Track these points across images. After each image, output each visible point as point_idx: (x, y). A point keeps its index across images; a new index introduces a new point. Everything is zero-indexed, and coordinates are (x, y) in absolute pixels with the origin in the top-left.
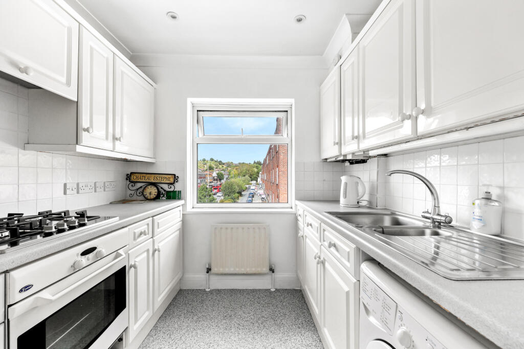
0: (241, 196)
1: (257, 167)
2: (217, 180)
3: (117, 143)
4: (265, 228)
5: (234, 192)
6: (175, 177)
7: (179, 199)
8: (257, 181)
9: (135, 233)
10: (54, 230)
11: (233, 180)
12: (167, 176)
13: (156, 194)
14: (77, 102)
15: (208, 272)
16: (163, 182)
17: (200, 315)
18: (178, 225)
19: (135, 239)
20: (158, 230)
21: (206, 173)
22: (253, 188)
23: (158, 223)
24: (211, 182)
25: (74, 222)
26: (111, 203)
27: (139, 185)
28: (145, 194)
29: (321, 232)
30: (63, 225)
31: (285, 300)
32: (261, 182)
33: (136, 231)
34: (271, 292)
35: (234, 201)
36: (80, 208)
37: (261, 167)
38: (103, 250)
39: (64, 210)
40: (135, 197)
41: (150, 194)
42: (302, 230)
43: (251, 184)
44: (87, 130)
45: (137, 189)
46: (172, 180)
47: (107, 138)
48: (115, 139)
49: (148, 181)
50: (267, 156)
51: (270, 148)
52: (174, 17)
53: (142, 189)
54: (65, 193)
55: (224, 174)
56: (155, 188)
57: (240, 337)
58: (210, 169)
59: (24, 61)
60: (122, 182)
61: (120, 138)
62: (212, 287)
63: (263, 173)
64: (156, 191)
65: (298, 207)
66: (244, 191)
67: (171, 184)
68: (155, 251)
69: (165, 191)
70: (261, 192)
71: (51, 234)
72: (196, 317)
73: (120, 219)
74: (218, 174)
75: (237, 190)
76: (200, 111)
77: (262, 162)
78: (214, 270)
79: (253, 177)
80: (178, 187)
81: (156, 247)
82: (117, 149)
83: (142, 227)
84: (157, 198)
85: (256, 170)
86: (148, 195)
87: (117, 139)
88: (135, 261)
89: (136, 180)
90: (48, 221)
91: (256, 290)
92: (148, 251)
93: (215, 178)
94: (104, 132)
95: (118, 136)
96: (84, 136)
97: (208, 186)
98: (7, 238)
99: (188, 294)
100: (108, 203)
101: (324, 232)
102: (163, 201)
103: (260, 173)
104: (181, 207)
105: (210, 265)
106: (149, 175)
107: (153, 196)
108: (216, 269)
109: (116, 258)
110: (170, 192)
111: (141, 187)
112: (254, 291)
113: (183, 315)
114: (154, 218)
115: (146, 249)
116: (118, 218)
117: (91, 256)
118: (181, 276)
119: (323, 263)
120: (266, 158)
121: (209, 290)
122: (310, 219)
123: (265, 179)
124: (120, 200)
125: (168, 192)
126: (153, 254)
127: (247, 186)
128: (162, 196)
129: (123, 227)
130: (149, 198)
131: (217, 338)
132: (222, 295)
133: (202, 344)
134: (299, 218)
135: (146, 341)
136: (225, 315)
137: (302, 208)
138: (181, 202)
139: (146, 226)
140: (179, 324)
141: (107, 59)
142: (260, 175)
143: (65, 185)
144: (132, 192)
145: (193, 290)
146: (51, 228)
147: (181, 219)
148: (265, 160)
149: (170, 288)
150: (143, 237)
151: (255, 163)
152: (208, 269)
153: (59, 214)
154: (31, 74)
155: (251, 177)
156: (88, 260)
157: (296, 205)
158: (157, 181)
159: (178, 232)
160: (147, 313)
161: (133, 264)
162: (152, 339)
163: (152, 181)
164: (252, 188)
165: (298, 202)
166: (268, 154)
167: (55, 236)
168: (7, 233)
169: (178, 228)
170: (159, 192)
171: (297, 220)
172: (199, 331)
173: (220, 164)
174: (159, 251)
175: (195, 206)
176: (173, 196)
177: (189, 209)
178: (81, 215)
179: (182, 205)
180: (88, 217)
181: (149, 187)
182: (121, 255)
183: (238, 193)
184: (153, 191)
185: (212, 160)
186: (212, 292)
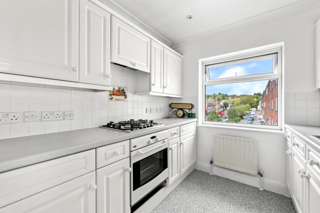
0: (242, 119)
1: (257, 98)
2: (223, 107)
3: (165, 89)
4: (254, 142)
5: (237, 116)
6: (192, 105)
7: (194, 118)
8: (257, 108)
9: (171, 133)
10: (143, 127)
11: (236, 107)
12: (188, 105)
13: (183, 114)
14: (150, 73)
15: (211, 163)
16: (186, 108)
17: (205, 186)
18: (194, 132)
19: (171, 136)
20: (183, 133)
21: (215, 103)
22: (254, 113)
23: (183, 130)
24: (219, 109)
25: (149, 124)
26: (163, 118)
27: (175, 109)
28: (177, 114)
29: (306, 152)
30: (145, 125)
31: (272, 200)
32: (261, 109)
33: (172, 132)
34: (259, 190)
35: (236, 121)
36: (151, 119)
37: (260, 97)
38: (159, 138)
39: (146, 119)
40: (173, 116)
41: (180, 114)
42: (291, 149)
43: (251, 110)
44: (153, 85)
45: (174, 112)
46: (190, 107)
47: (161, 88)
48: (164, 87)
49: (178, 107)
50: (266, 89)
51: (270, 82)
52: (190, 18)
53: (176, 112)
54: (146, 113)
55: (228, 103)
56: (182, 111)
57: (230, 209)
58: (219, 100)
59: (134, 61)
60: (167, 108)
61: (166, 87)
62: (214, 174)
63: (263, 102)
64: (183, 113)
65: (287, 130)
66: (245, 115)
67: (190, 109)
68: (181, 144)
69: (187, 113)
70: (261, 117)
71: (141, 128)
72: (203, 186)
73: (165, 125)
74: (224, 103)
75: (239, 114)
76: (207, 65)
77: (262, 94)
78: (215, 163)
79: (253, 105)
80: (193, 111)
81: (181, 142)
82: (165, 92)
83: (174, 130)
84: (183, 117)
85: (256, 100)
86: (179, 115)
87: (165, 87)
88: (172, 147)
89: (173, 107)
90: (141, 123)
91: (246, 185)
92: (177, 143)
93: (222, 106)
94: (159, 85)
95: (165, 86)
96: (152, 87)
97: (217, 112)
98: (130, 128)
99: (199, 173)
100: (162, 118)
101: (308, 152)
102: (186, 118)
103: (260, 102)
104: (195, 122)
105: (212, 159)
106: (179, 105)
107: (181, 116)
108: (216, 163)
109: (163, 143)
110: (190, 114)
111: (176, 111)
112: (244, 185)
113: (195, 183)
114: (181, 126)
115: (177, 142)
116: (164, 125)
117: (154, 139)
118: (195, 161)
119: (308, 178)
120: (266, 90)
121: (212, 174)
122: (297, 140)
123: (265, 106)
124: (166, 117)
125: (188, 114)
126: (180, 145)
127: (248, 112)
128: (185, 116)
129: (166, 129)
130: (179, 116)
131: (214, 203)
132: (220, 180)
133: (205, 202)
134: (288, 138)
135: (177, 188)
136: (221, 192)
137: (290, 130)
138: (195, 120)
139: (177, 130)
140: (193, 187)
141: (161, 50)
142: (260, 104)
143: (146, 109)
144: (172, 113)
145: (202, 172)
146: (141, 126)
147: (195, 129)
148: (265, 92)
149: (189, 166)
150: (175, 136)
151: (255, 94)
152: (211, 161)
153: (144, 121)
154: (136, 65)
155: (251, 106)
156: (153, 141)
157: (285, 128)
158: (183, 108)
159: (193, 136)
160: (177, 175)
161: (171, 147)
162: (179, 188)
163: (181, 108)
164: (252, 113)
165: (286, 126)
166: (267, 87)
167: (143, 129)
168: (130, 126)
169: (194, 134)
170: (184, 113)
171: (286, 140)
172: (204, 195)
173: (226, 97)
174: (183, 144)
175: (203, 123)
176: (191, 116)
177: (200, 124)
178: (151, 122)
179: (196, 121)
180: (153, 123)
181: (179, 110)
182: (165, 142)
183: (240, 117)
184: (180, 113)
185: (220, 94)
186: (213, 176)
